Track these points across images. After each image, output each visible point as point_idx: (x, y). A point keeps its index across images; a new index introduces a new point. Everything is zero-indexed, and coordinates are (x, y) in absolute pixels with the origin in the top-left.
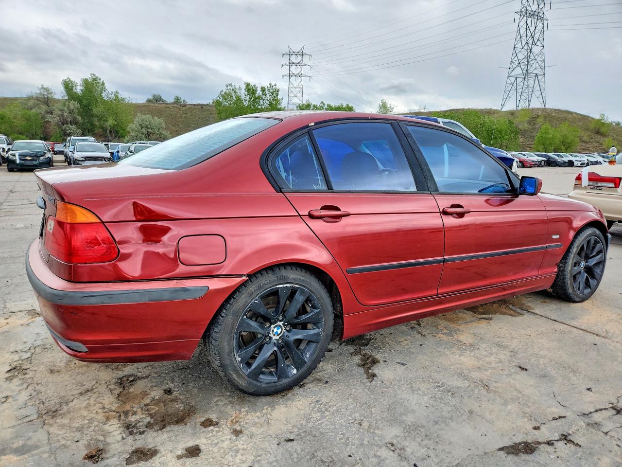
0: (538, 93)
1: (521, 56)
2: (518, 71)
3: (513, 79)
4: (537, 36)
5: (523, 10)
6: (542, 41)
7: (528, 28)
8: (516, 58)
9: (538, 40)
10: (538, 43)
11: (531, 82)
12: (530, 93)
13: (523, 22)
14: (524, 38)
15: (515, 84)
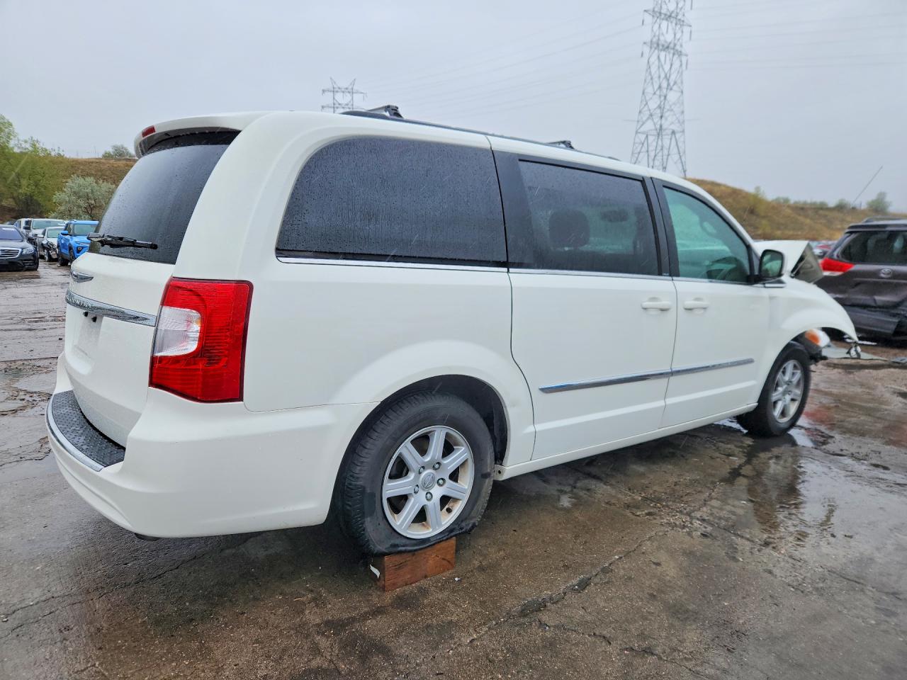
0: (676, 157)
1: (653, 105)
2: (649, 126)
3: (643, 137)
4: (673, 78)
5: (655, 40)
6: (680, 85)
7: (660, 66)
8: (646, 108)
9: (675, 83)
10: (675, 88)
11: (666, 142)
12: (665, 157)
13: (654, 59)
14: (656, 79)
15: (646, 143)
